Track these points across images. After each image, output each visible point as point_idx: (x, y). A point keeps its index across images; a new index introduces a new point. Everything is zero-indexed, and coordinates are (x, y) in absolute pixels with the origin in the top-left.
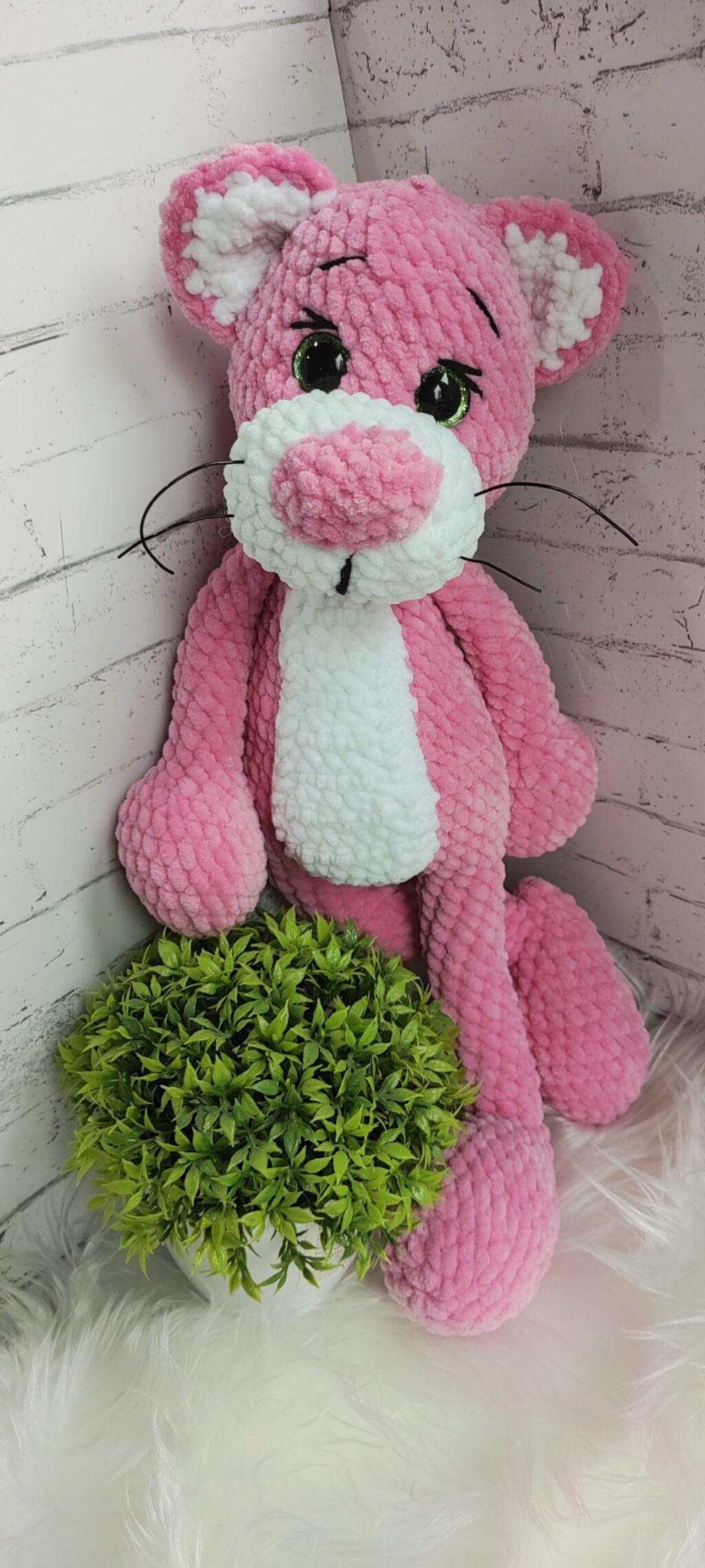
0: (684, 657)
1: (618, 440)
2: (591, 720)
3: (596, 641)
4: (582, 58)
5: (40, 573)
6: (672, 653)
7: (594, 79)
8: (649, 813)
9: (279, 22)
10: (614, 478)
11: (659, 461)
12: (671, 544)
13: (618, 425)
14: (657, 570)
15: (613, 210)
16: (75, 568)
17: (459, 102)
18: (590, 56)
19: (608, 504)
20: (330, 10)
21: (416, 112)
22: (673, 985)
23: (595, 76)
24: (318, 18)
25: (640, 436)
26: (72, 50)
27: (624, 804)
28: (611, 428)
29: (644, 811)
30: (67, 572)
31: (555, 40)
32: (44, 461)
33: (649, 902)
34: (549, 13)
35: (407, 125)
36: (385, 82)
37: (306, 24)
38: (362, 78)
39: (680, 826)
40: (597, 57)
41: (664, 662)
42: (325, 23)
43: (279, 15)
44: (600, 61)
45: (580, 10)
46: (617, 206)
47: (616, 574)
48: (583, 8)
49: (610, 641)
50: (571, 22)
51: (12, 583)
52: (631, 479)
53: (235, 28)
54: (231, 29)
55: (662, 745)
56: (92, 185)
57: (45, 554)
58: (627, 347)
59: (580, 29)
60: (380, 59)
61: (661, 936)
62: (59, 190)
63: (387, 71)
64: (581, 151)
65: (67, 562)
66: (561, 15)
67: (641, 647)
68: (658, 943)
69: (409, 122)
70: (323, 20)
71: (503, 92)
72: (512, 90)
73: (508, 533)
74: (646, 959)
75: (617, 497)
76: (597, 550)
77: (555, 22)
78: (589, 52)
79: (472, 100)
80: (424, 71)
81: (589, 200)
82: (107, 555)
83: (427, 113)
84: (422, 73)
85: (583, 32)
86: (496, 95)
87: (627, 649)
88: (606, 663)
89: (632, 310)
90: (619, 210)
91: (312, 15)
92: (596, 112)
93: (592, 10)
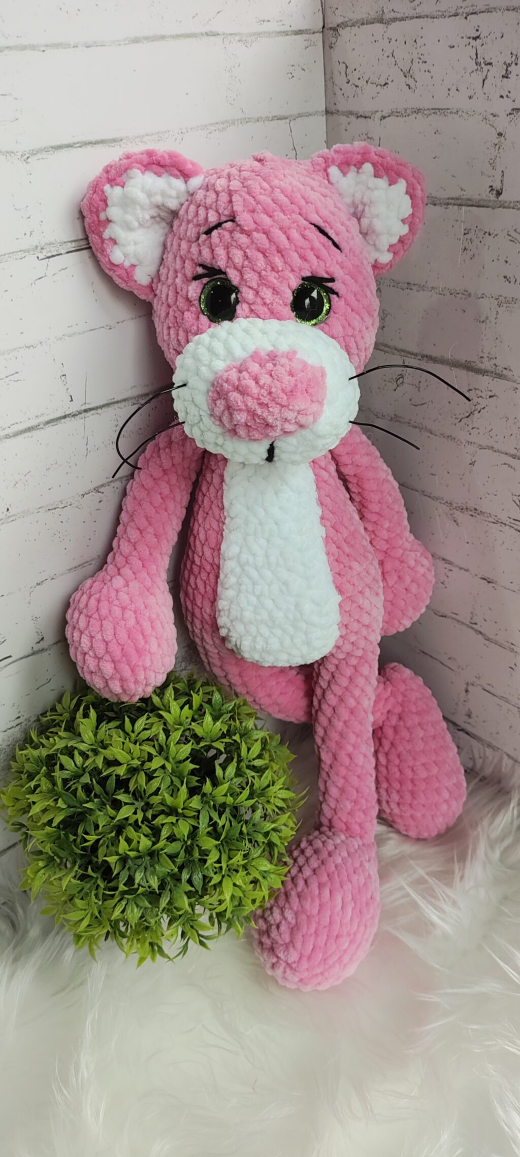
0: (516, 527)
1: (489, 368)
2: (443, 559)
3: (455, 505)
4: (502, 97)
5: (67, 413)
6: (507, 523)
7: (508, 113)
8: (476, 630)
9: (286, 33)
10: (483, 395)
11: (517, 389)
12: (518, 448)
13: (491, 359)
14: (505, 464)
15: (509, 208)
16: (92, 412)
17: (408, 111)
18: (507, 96)
19: (476, 412)
20: (324, 27)
21: (377, 112)
22: (476, 751)
23: (509, 111)
24: (314, 33)
25: (506, 369)
26: (136, 40)
27: (458, 621)
28: (485, 360)
29: (472, 628)
30: (87, 414)
31: (484, 81)
32: (80, 334)
33: (467, 691)
34: (482, 61)
35: (369, 120)
36: (357, 86)
37: (305, 36)
38: (340, 80)
39: (496, 643)
40: (512, 98)
41: (501, 528)
42: (319, 36)
43: (287, 28)
44: (514, 101)
45: (505, 63)
46: (512, 205)
47: (475, 461)
48: (507, 63)
49: (465, 507)
50: (497, 71)
51: (47, 418)
52: (495, 398)
53: (254, 34)
54: (251, 35)
55: (491, 585)
56: (138, 139)
57: (72, 400)
58: (505, 305)
59: (503, 77)
60: (355, 70)
61: (472, 716)
62: (114, 140)
63: (359, 79)
64: (492, 161)
65: (87, 407)
66: (490, 64)
67: (485, 515)
68: (470, 721)
69: (370, 118)
70: (318, 34)
71: (442, 109)
72: (448, 109)
73: (401, 420)
74: (459, 730)
75: (484, 408)
76: (464, 442)
77: (485, 68)
78: (508, 93)
79: (418, 111)
80: (386, 84)
81: (492, 197)
82: (116, 405)
83: (384, 114)
84: (385, 85)
85: (505, 79)
86: (436, 111)
87: (476, 515)
88: (459, 521)
89: (513, 280)
90: (513, 208)
91: (310, 30)
92: (506, 136)
93: (513, 65)
